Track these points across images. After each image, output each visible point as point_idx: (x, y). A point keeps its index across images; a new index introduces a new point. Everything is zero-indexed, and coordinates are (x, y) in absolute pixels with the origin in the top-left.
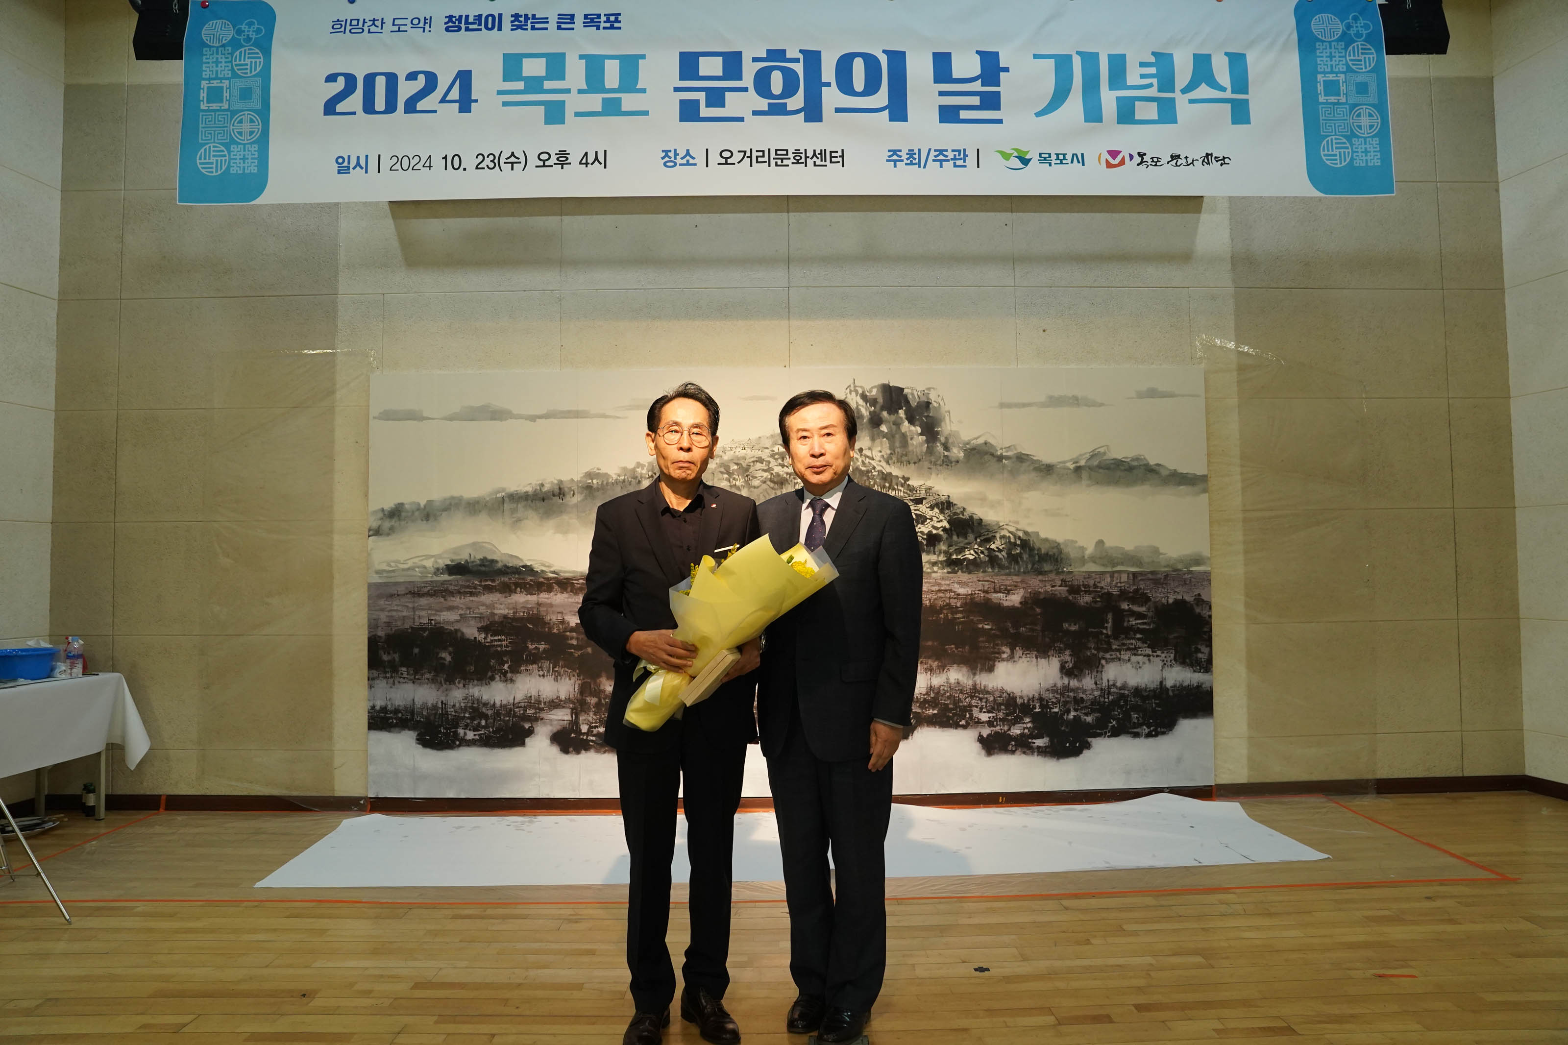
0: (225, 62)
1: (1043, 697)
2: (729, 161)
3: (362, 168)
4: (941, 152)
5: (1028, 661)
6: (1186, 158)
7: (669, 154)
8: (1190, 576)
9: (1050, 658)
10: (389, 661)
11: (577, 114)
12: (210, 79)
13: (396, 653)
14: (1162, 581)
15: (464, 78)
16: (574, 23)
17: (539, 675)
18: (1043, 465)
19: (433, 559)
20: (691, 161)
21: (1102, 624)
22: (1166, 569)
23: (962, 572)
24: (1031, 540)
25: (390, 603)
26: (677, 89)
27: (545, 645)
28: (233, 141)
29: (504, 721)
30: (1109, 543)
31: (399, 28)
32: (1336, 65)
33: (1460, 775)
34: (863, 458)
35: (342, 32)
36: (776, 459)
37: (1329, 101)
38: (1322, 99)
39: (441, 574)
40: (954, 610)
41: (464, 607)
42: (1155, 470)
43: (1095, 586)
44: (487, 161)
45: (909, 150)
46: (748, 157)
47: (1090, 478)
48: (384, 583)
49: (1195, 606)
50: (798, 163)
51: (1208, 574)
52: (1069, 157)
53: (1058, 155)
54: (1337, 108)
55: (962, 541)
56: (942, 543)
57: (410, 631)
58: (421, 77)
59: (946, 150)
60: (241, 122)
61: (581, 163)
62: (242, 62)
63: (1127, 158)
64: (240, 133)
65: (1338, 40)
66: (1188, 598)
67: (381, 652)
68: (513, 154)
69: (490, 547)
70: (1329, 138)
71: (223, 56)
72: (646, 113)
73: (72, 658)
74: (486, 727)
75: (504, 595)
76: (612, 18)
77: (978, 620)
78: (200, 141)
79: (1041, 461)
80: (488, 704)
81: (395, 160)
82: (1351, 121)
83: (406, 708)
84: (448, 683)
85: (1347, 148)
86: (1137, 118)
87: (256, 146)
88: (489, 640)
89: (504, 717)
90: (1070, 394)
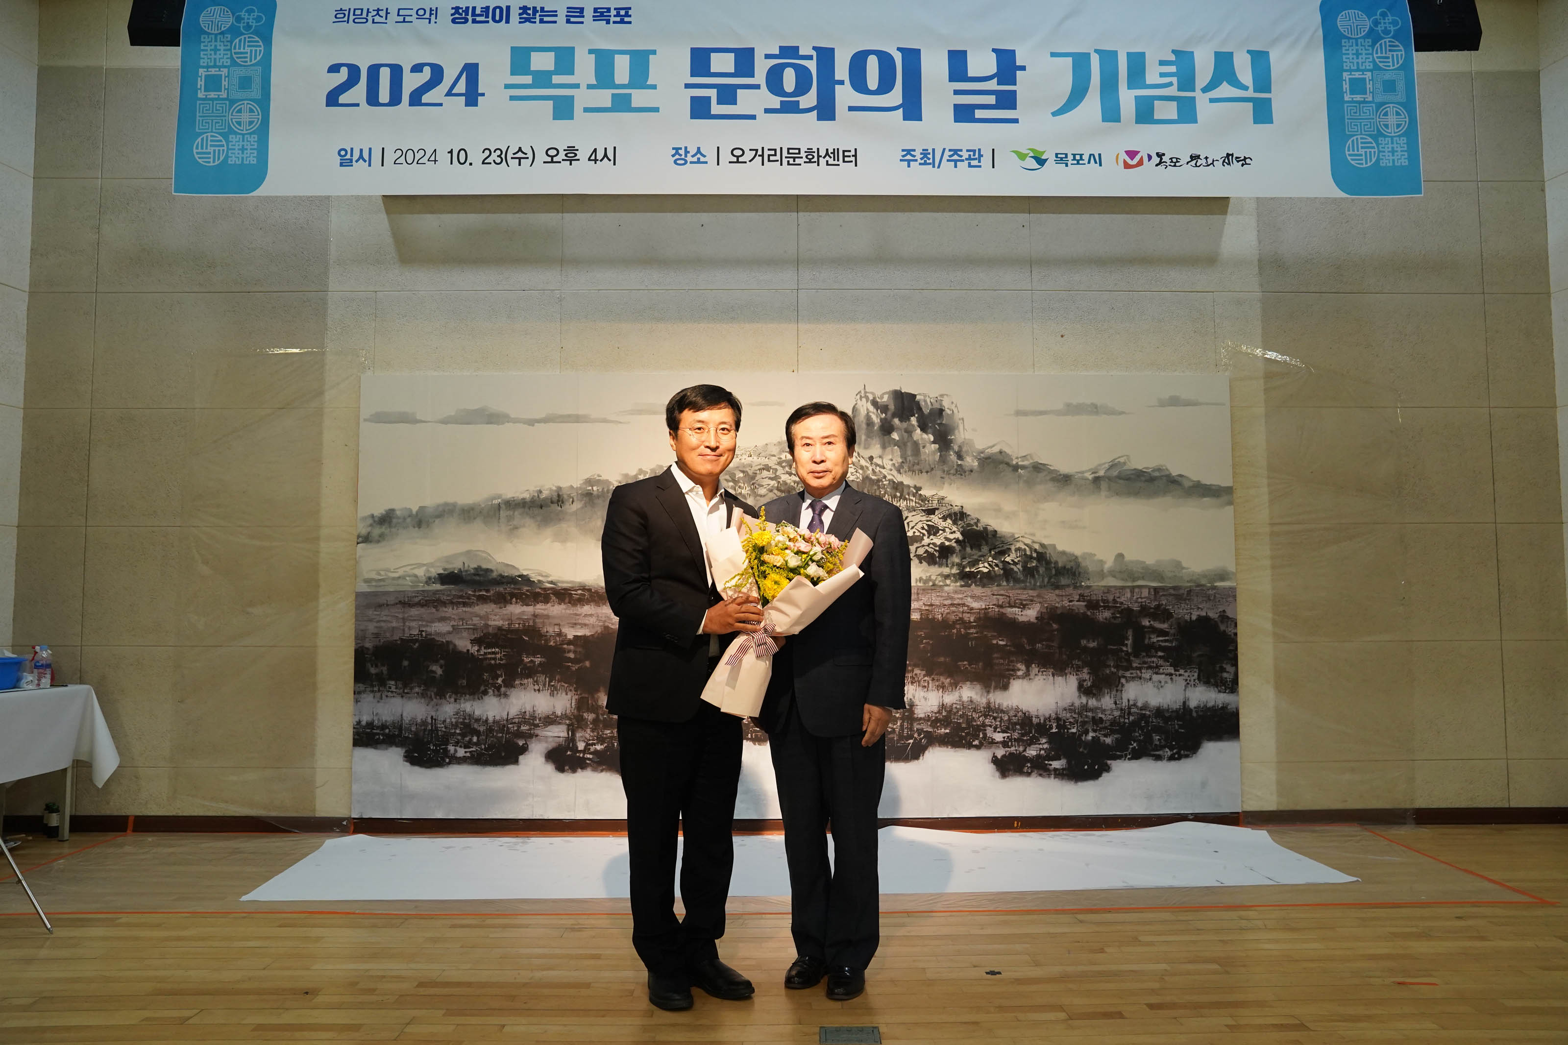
1: (1060, 716)
2: (741, 159)
3: (365, 161)
4: (956, 152)
5: (1045, 679)
6: (1206, 158)
7: (680, 151)
8: (1215, 591)
9: (1068, 677)
10: (377, 674)
11: (586, 110)
12: (208, 67)
13: (384, 666)
14: (1185, 596)
15: (471, 71)
16: (583, 17)
17: (535, 690)
18: (1061, 475)
19: (425, 568)
20: (702, 159)
21: (1122, 642)
22: (1189, 584)
23: (976, 585)
24: (1048, 552)
25: (379, 613)
26: (688, 86)
27: (541, 657)
28: (231, 131)
29: (496, 737)
30: (1128, 557)
31: (404, 18)
32: (1362, 63)
33: (1507, 806)
35: (345, 21)
37: (1354, 99)
38: (1347, 98)
39: (433, 583)
40: (967, 625)
41: (456, 618)
42: (1178, 482)
43: (1114, 600)
44: (494, 156)
45: (923, 150)
46: (759, 156)
47: (1109, 489)
48: (373, 592)
49: (1220, 624)
50: (810, 162)
51: (1233, 589)
52: (1086, 157)
53: (1074, 155)
54: (1363, 107)
55: (976, 554)
56: (955, 555)
57: (399, 642)
58: (427, 70)
59: (961, 150)
60: (240, 111)
61: (589, 160)
62: (242, 50)
63: (1146, 159)
64: (239, 123)
65: (1364, 37)
66: (1212, 615)
67: (369, 665)
68: (520, 150)
69: (484, 555)
70: (1355, 138)
71: (222, 44)
72: (656, 110)
73: (40, 667)
74: (476, 744)
75: (498, 606)
76: (622, 12)
77: (992, 636)
78: (197, 130)
79: (1059, 472)
80: (480, 719)
81: (399, 153)
82: (1378, 120)
83: (394, 723)
84: (438, 697)
85: (1373, 148)
86: (1156, 117)
87: (256, 136)
88: (482, 653)
89: (497, 733)
90: (1088, 402)
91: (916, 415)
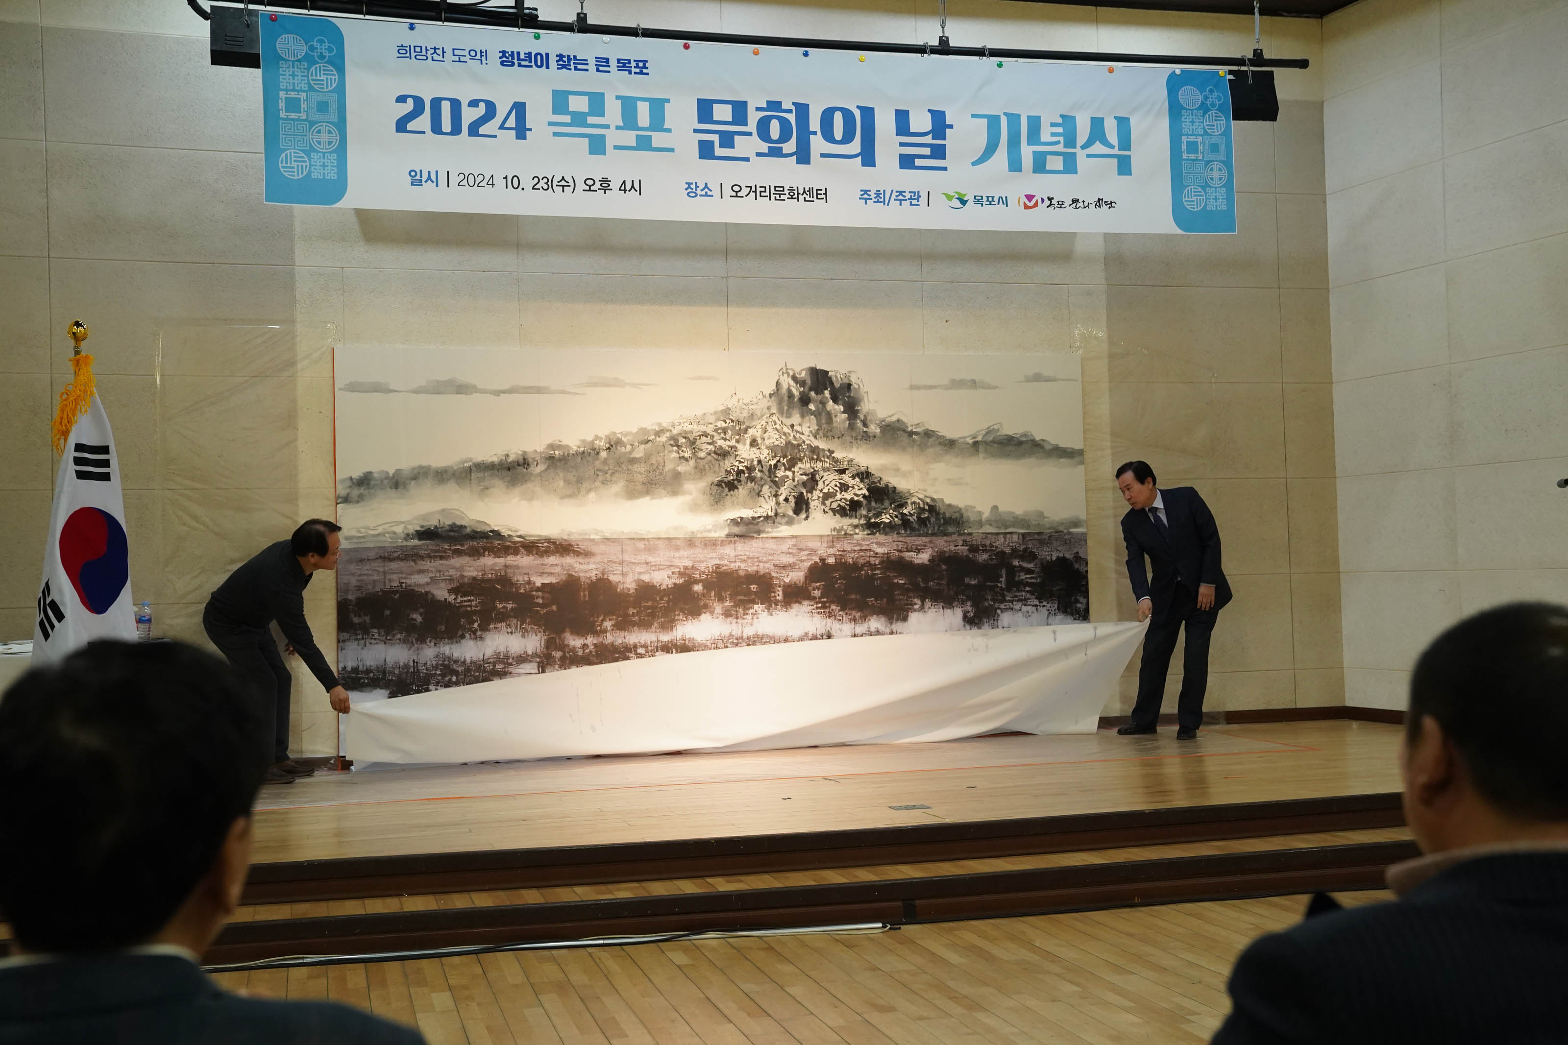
0: (302, 76)
2: (739, 194)
3: (433, 182)
4: (901, 193)
6: (1083, 202)
7: (691, 186)
10: (360, 624)
11: (616, 147)
12: (287, 90)
13: (367, 616)
14: (1046, 541)
15: (519, 108)
16: (609, 66)
18: (946, 440)
19: (403, 525)
20: (709, 193)
22: (1050, 531)
23: (880, 534)
24: (937, 505)
25: (360, 567)
26: (696, 131)
27: (513, 604)
28: (312, 149)
30: (1002, 509)
31: (459, 58)
32: (1196, 129)
33: (1295, 707)
34: (795, 433)
35: (408, 57)
36: (719, 434)
37: (1190, 158)
38: (1185, 156)
39: (411, 539)
40: (873, 567)
41: (434, 570)
42: (1040, 445)
44: (542, 183)
45: (877, 191)
46: (753, 192)
47: (986, 451)
48: (354, 548)
49: (1074, 563)
50: (792, 198)
51: (1084, 535)
52: (996, 199)
53: (988, 197)
54: (1196, 163)
55: (879, 507)
56: (862, 508)
57: (380, 594)
58: (482, 105)
59: (905, 192)
60: (319, 132)
61: (620, 190)
62: (318, 78)
63: (1040, 201)
64: (319, 143)
65: (1199, 108)
66: (1068, 556)
68: (563, 178)
69: (457, 513)
70: (1189, 188)
71: (299, 70)
75: (472, 558)
76: (640, 65)
77: (893, 576)
78: (282, 147)
79: (945, 437)
80: (459, 661)
81: (462, 176)
82: (1206, 174)
83: (377, 667)
84: (419, 642)
85: (1202, 196)
86: (1048, 168)
87: (335, 155)
88: (459, 601)
89: (474, 673)
90: (969, 378)
91: (829, 389)
